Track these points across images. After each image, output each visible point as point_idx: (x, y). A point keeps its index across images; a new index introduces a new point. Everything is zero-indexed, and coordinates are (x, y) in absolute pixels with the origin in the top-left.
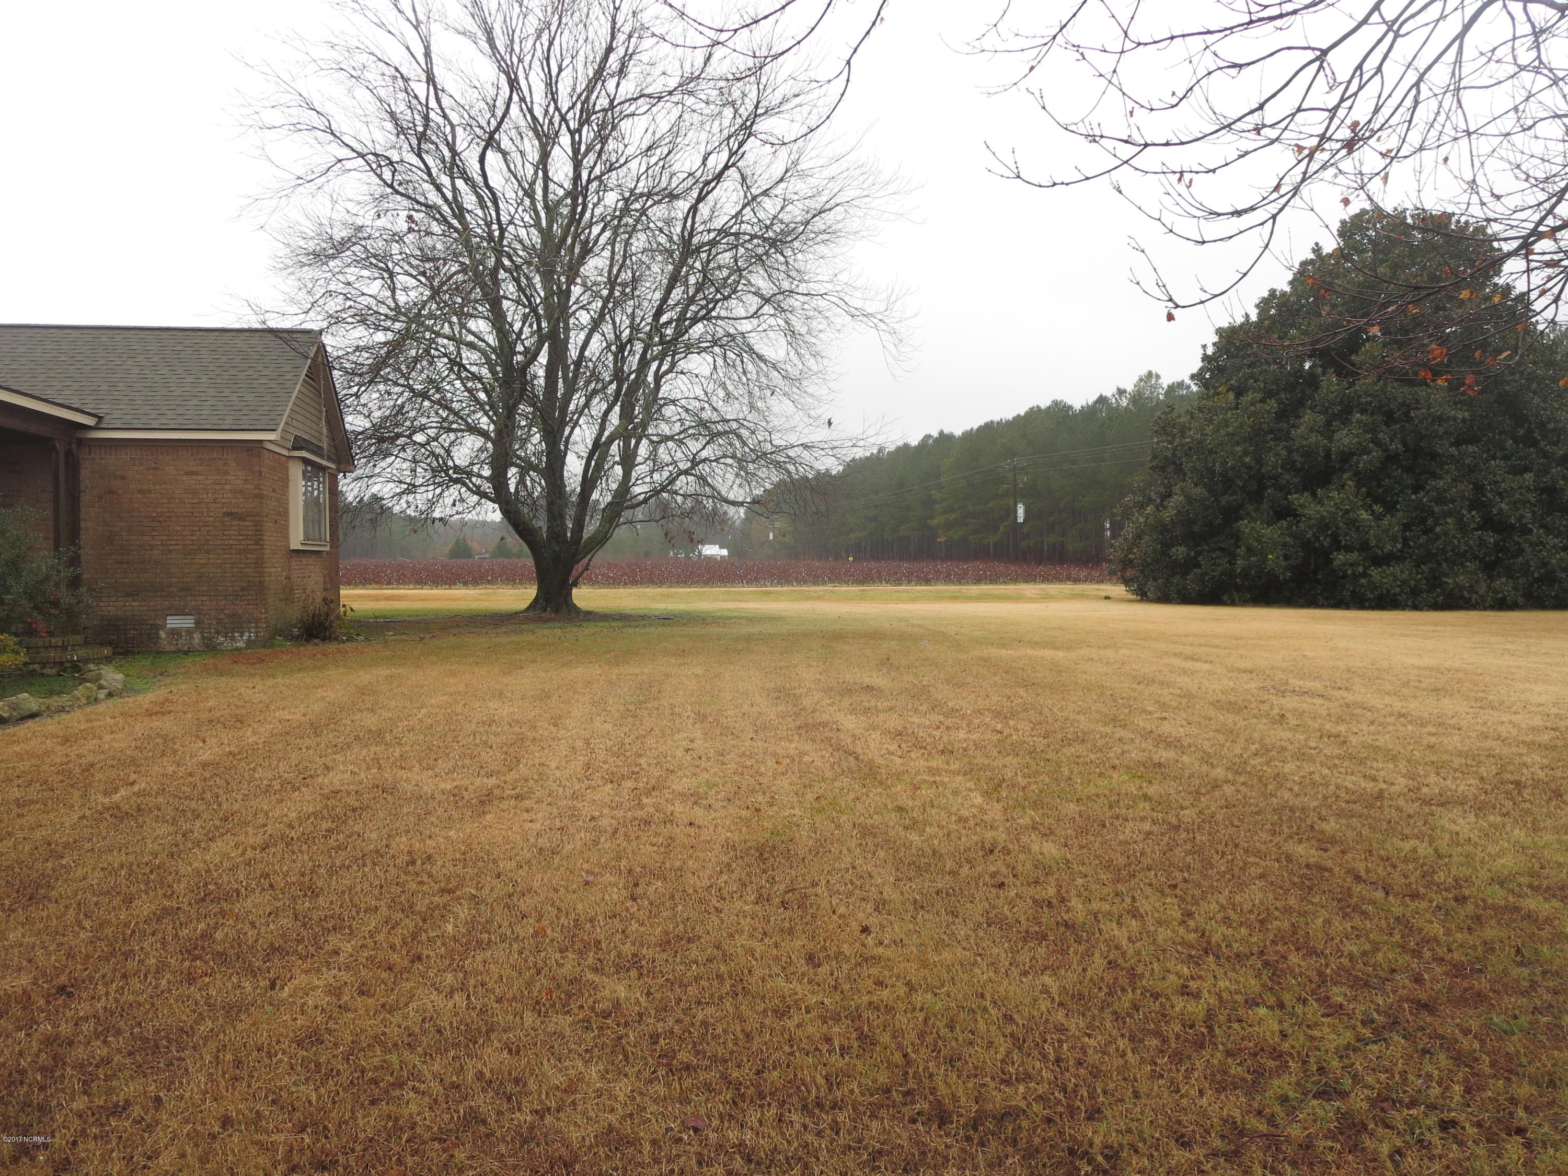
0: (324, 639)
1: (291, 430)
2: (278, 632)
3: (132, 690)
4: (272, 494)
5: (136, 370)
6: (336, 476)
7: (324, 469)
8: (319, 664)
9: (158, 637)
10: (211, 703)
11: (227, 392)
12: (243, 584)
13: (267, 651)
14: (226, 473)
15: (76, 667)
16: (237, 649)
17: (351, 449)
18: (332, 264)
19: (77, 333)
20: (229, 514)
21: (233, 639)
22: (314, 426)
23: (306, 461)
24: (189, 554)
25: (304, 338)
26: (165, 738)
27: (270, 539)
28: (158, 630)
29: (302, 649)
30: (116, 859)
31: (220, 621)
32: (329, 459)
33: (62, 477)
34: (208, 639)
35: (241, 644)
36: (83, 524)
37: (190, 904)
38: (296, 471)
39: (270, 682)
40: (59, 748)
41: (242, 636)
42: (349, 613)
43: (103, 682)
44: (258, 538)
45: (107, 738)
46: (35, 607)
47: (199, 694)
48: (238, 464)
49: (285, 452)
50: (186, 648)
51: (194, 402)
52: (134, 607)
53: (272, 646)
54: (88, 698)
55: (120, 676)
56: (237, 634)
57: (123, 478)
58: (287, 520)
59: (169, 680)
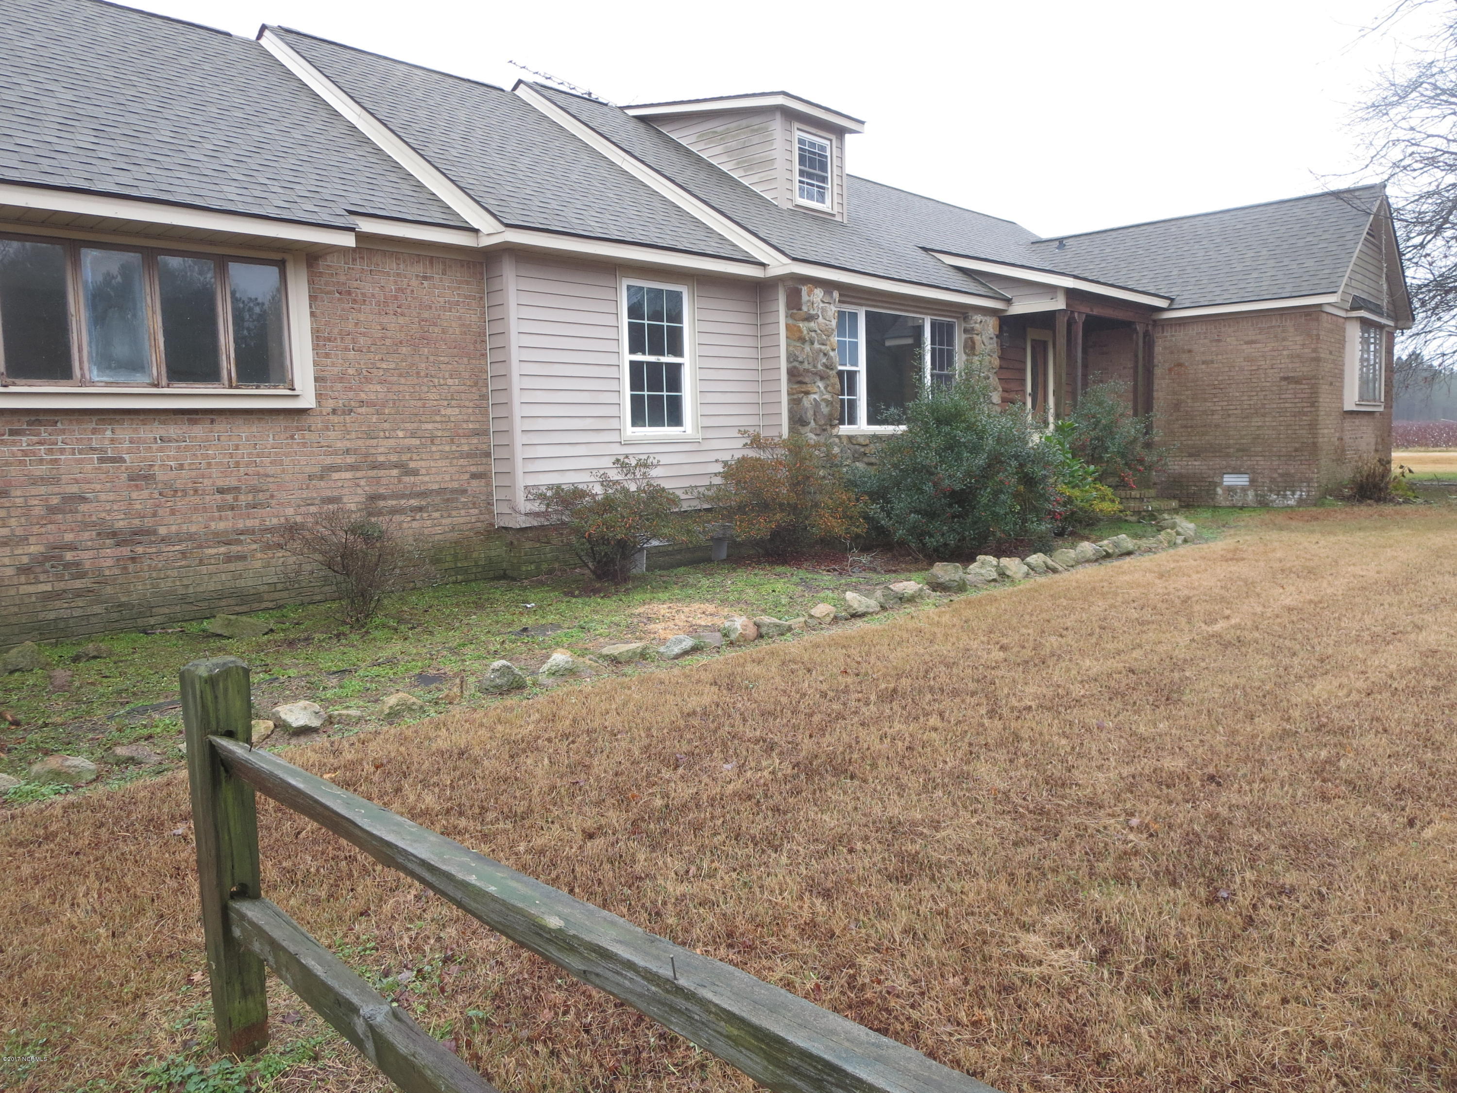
0: (1378, 500)
1: (1350, 291)
2: (1328, 492)
3: (1201, 538)
4: (1328, 356)
5: (1201, 253)
6: (1393, 334)
7: (1380, 327)
8: (1379, 525)
9: (1216, 494)
10: (1279, 555)
11: (1286, 261)
12: (1297, 445)
13: (1320, 510)
14: (1284, 339)
15: (1152, 516)
16: (1288, 506)
17: (1411, 303)
18: (1393, 112)
19: (1150, 229)
20: (1285, 379)
21: (1285, 497)
22: (1373, 285)
23: (1363, 321)
24: (1247, 417)
25: (1365, 194)
26: (1245, 581)
27: (1325, 400)
28: (1216, 487)
29: (1356, 509)
30: (1232, 680)
31: (1273, 480)
32: (1389, 317)
33: (1140, 356)
34: (1261, 496)
35: (1292, 502)
36: (1155, 394)
37: (1306, 730)
38: (1354, 333)
39: (1332, 539)
40: (1157, 581)
41: (1293, 494)
42: (1408, 475)
43: (1180, 530)
44: (1313, 403)
45: (1195, 577)
46: (1126, 464)
47: (1266, 545)
48: (1296, 330)
49: (1342, 314)
50: (1240, 504)
51: (1255, 275)
52: (1196, 465)
53: (1323, 505)
54: (1169, 542)
55: (1192, 526)
56: (1288, 493)
57: (1190, 351)
58: (1342, 382)
59: (1232, 532)
